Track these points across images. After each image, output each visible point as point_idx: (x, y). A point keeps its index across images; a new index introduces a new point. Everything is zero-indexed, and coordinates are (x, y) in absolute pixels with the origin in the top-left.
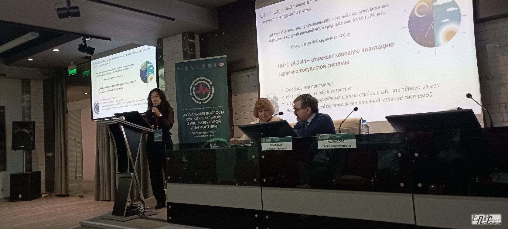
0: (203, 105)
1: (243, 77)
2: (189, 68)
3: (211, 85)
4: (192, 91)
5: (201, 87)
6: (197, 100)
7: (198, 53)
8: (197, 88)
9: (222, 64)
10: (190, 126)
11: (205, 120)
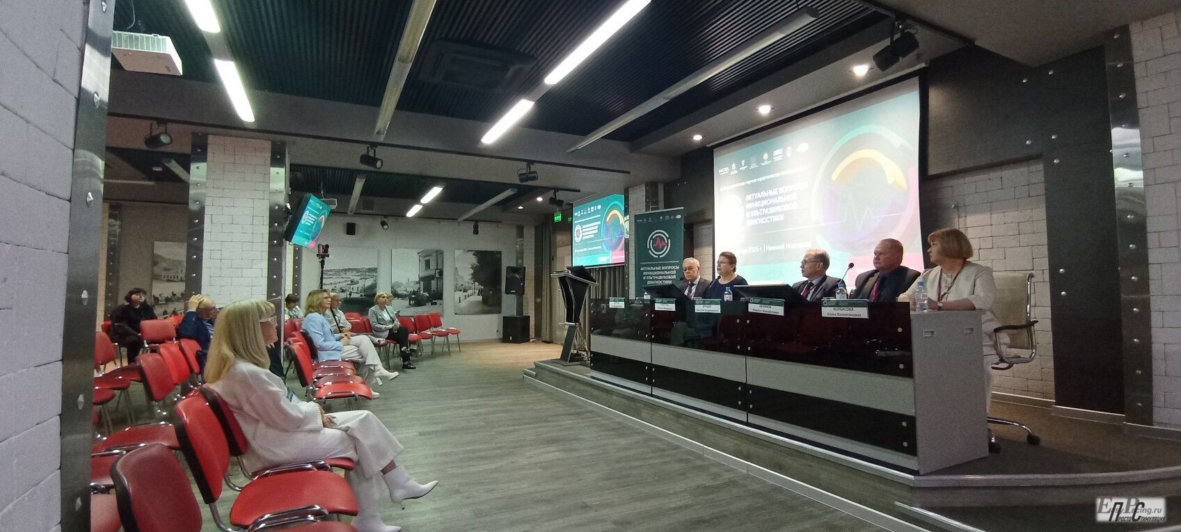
0: (659, 259)
1: (704, 229)
2: (648, 220)
3: (667, 239)
4: (650, 244)
5: (658, 239)
6: (653, 253)
7: (661, 204)
8: (654, 240)
9: (679, 217)
10: (647, 280)
11: (660, 275)
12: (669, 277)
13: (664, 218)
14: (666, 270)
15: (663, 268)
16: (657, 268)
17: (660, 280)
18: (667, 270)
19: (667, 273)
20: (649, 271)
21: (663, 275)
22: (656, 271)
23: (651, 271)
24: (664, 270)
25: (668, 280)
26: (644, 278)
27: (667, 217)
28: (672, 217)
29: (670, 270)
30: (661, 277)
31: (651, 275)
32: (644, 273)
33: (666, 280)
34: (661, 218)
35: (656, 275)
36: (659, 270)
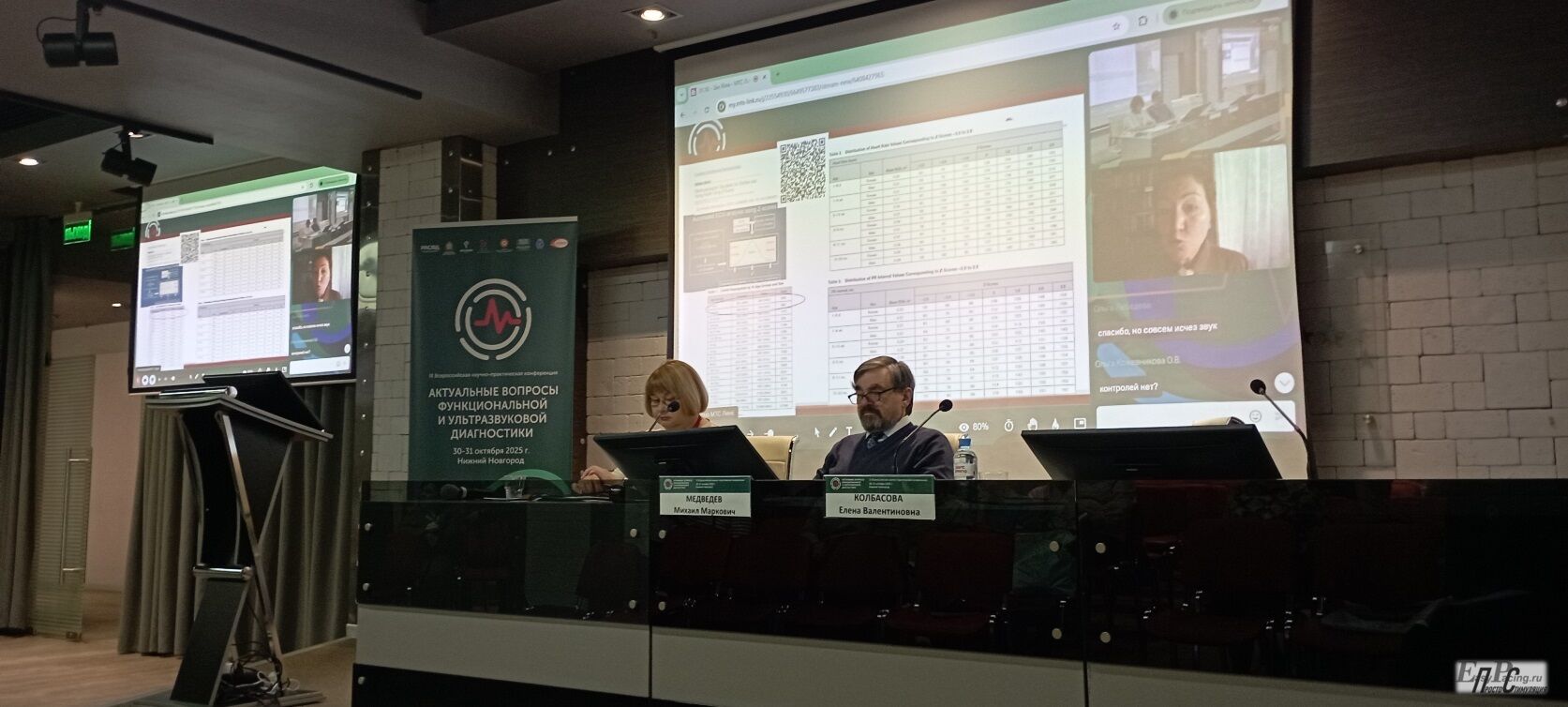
0: (493, 364)
1: (627, 288)
2: (458, 246)
3: (523, 306)
4: (462, 318)
5: (492, 305)
6: (475, 347)
7: (490, 204)
8: (480, 309)
9: (561, 243)
10: (449, 428)
11: (496, 412)
12: (526, 418)
13: (512, 245)
14: (515, 398)
15: (506, 391)
16: (486, 393)
17: (495, 427)
18: (520, 398)
19: (519, 406)
20: (458, 399)
21: (504, 412)
22: (480, 398)
23: (465, 399)
24: (508, 398)
25: (522, 426)
26: (441, 420)
27: (523, 243)
28: (540, 244)
29: (531, 397)
30: (497, 419)
31: (466, 413)
32: (442, 406)
33: (514, 426)
34: (504, 243)
35: (481, 412)
36: (491, 398)
